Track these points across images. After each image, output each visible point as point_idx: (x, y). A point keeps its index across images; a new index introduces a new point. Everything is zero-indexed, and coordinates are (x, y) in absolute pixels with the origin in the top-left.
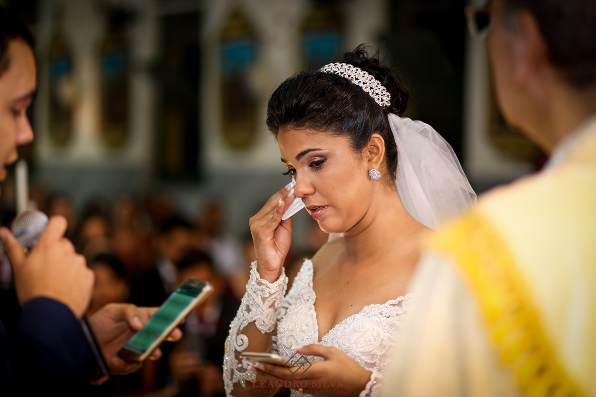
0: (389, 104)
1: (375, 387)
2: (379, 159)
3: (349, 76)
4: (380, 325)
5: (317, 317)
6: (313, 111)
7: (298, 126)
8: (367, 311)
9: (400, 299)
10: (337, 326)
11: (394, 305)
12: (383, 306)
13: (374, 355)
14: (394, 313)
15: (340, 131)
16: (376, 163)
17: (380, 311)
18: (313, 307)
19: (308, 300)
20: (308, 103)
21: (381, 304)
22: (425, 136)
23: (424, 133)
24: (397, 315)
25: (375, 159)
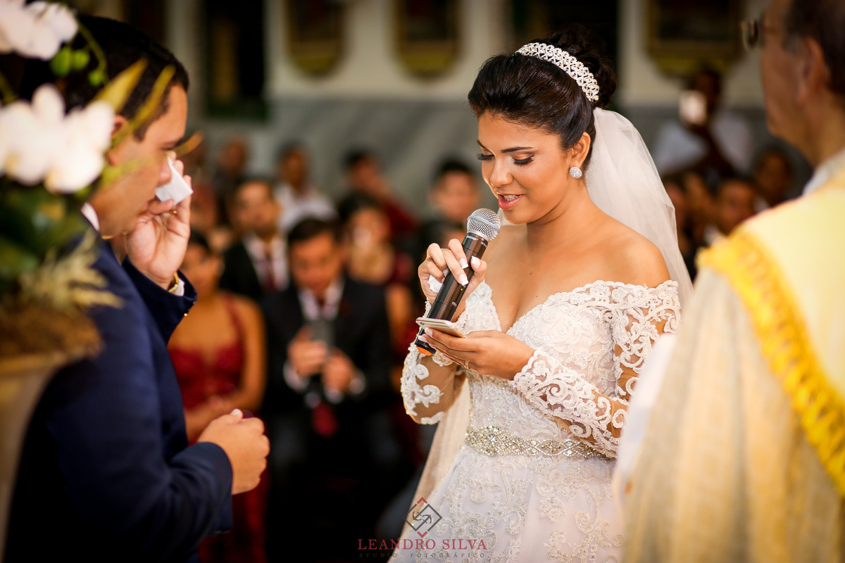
0: (597, 98)
1: (536, 363)
2: (581, 157)
3: (565, 66)
4: (570, 314)
5: (496, 311)
6: (530, 107)
7: (512, 118)
8: (554, 300)
9: (587, 286)
10: (521, 319)
11: (581, 292)
12: (570, 294)
13: (568, 345)
14: (582, 300)
15: (552, 129)
16: (579, 161)
17: (568, 300)
18: (491, 302)
19: (484, 295)
20: (527, 97)
21: (568, 292)
22: (627, 136)
23: (627, 133)
24: (586, 301)
25: (579, 156)
